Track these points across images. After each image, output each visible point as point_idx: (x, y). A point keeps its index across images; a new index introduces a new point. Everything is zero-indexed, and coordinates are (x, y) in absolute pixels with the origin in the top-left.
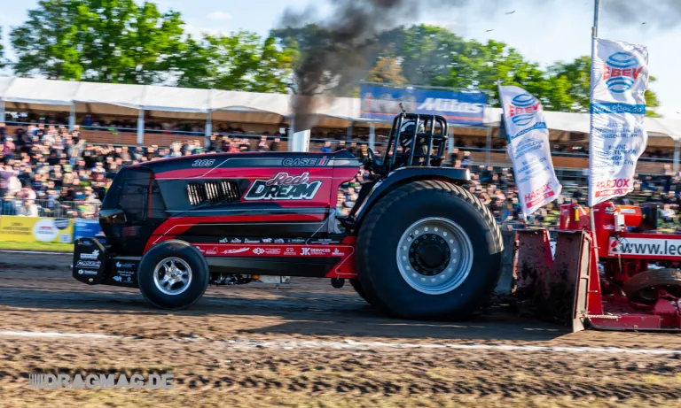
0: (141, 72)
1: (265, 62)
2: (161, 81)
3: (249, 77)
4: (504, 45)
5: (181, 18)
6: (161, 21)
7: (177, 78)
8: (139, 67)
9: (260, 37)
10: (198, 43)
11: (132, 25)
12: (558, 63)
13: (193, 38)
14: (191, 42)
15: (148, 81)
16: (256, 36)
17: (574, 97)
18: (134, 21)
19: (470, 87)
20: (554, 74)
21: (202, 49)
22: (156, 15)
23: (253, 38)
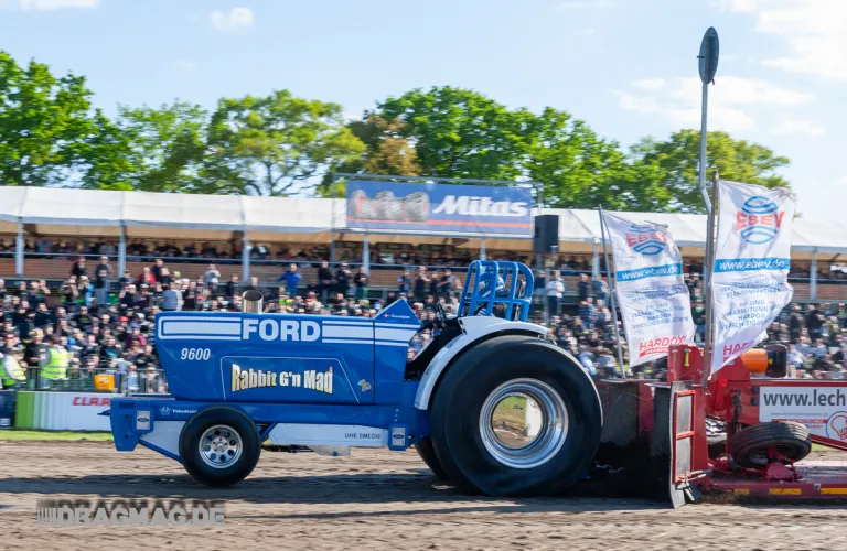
0: (28, 168)
1: (215, 149)
2: (59, 180)
3: (191, 171)
4: (569, 117)
5: (86, 86)
6: (55, 89)
7: (82, 175)
8: (25, 161)
9: (205, 112)
10: (112, 123)
11: (12, 97)
12: (647, 141)
13: (105, 114)
14: (101, 121)
15: (39, 181)
16: (201, 109)
17: (671, 190)
18: (15, 90)
19: (518, 178)
20: (640, 157)
21: (120, 131)
22: (48, 83)
23: (194, 112)
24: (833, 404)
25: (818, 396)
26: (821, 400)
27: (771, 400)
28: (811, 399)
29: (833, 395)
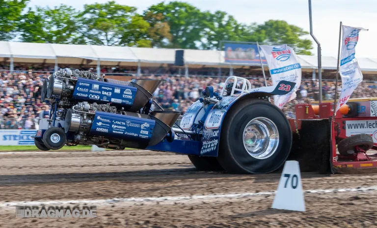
24: (374, 127)
25: (368, 123)
26: (370, 126)
27: (350, 126)
28: (365, 126)
29: (374, 124)
